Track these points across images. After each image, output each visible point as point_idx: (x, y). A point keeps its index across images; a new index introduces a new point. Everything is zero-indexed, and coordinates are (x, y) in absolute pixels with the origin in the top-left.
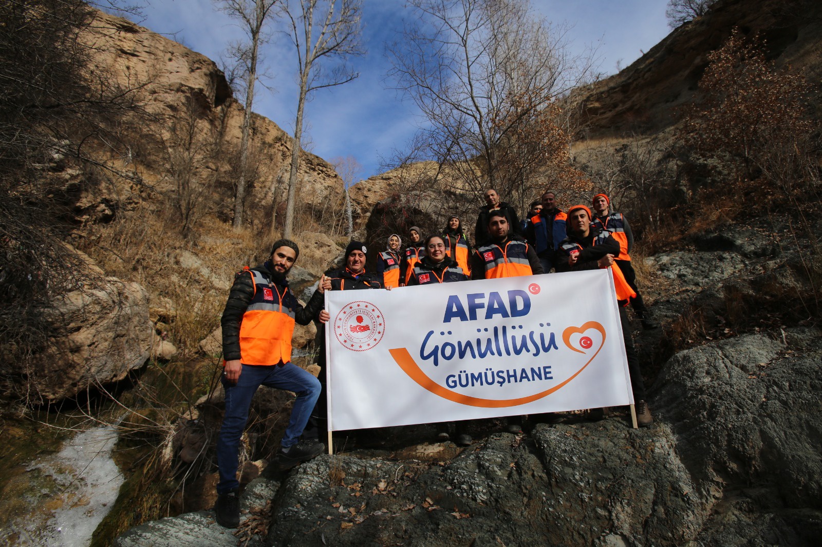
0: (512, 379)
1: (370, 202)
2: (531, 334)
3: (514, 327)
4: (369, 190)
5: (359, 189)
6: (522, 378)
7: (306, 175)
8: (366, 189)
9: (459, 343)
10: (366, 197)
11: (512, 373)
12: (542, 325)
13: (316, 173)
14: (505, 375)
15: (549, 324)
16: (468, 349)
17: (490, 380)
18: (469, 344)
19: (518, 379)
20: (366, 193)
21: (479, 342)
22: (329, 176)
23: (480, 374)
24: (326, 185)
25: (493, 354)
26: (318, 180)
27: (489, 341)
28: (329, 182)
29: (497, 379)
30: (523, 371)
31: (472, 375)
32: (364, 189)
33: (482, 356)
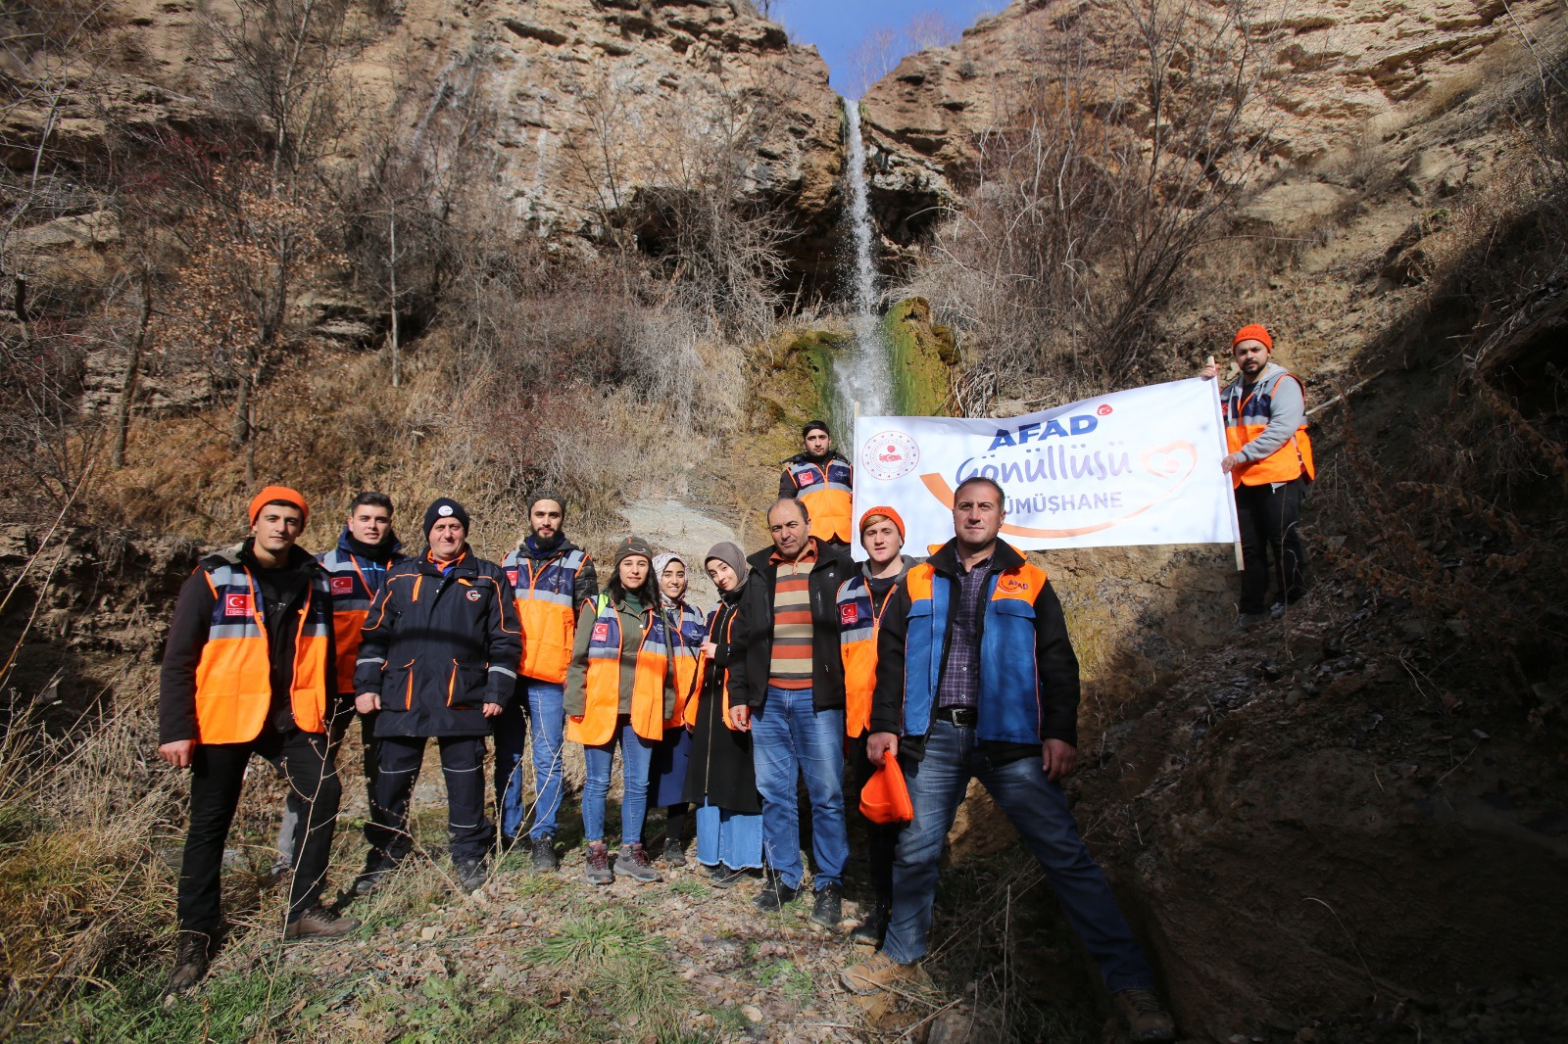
0: (1069, 506)
1: (979, 127)
2: (1096, 455)
3: (1074, 447)
4: (966, 75)
5: (916, 81)
6: (1081, 504)
7: (615, 63)
8: (949, 73)
9: (1004, 466)
10: (956, 107)
11: (1068, 499)
12: (1112, 444)
13: (662, 46)
14: (1059, 501)
15: (1121, 443)
16: (1014, 472)
17: (1040, 507)
18: (1015, 466)
19: (1077, 505)
20: (949, 90)
21: (1028, 463)
22: (733, 44)
23: (1028, 501)
24: (733, 89)
25: (1045, 476)
26: (686, 76)
27: (1041, 462)
28: (743, 72)
29: (1048, 505)
30: (1083, 496)
31: (1018, 501)
32: (936, 73)
33: (1031, 479)
